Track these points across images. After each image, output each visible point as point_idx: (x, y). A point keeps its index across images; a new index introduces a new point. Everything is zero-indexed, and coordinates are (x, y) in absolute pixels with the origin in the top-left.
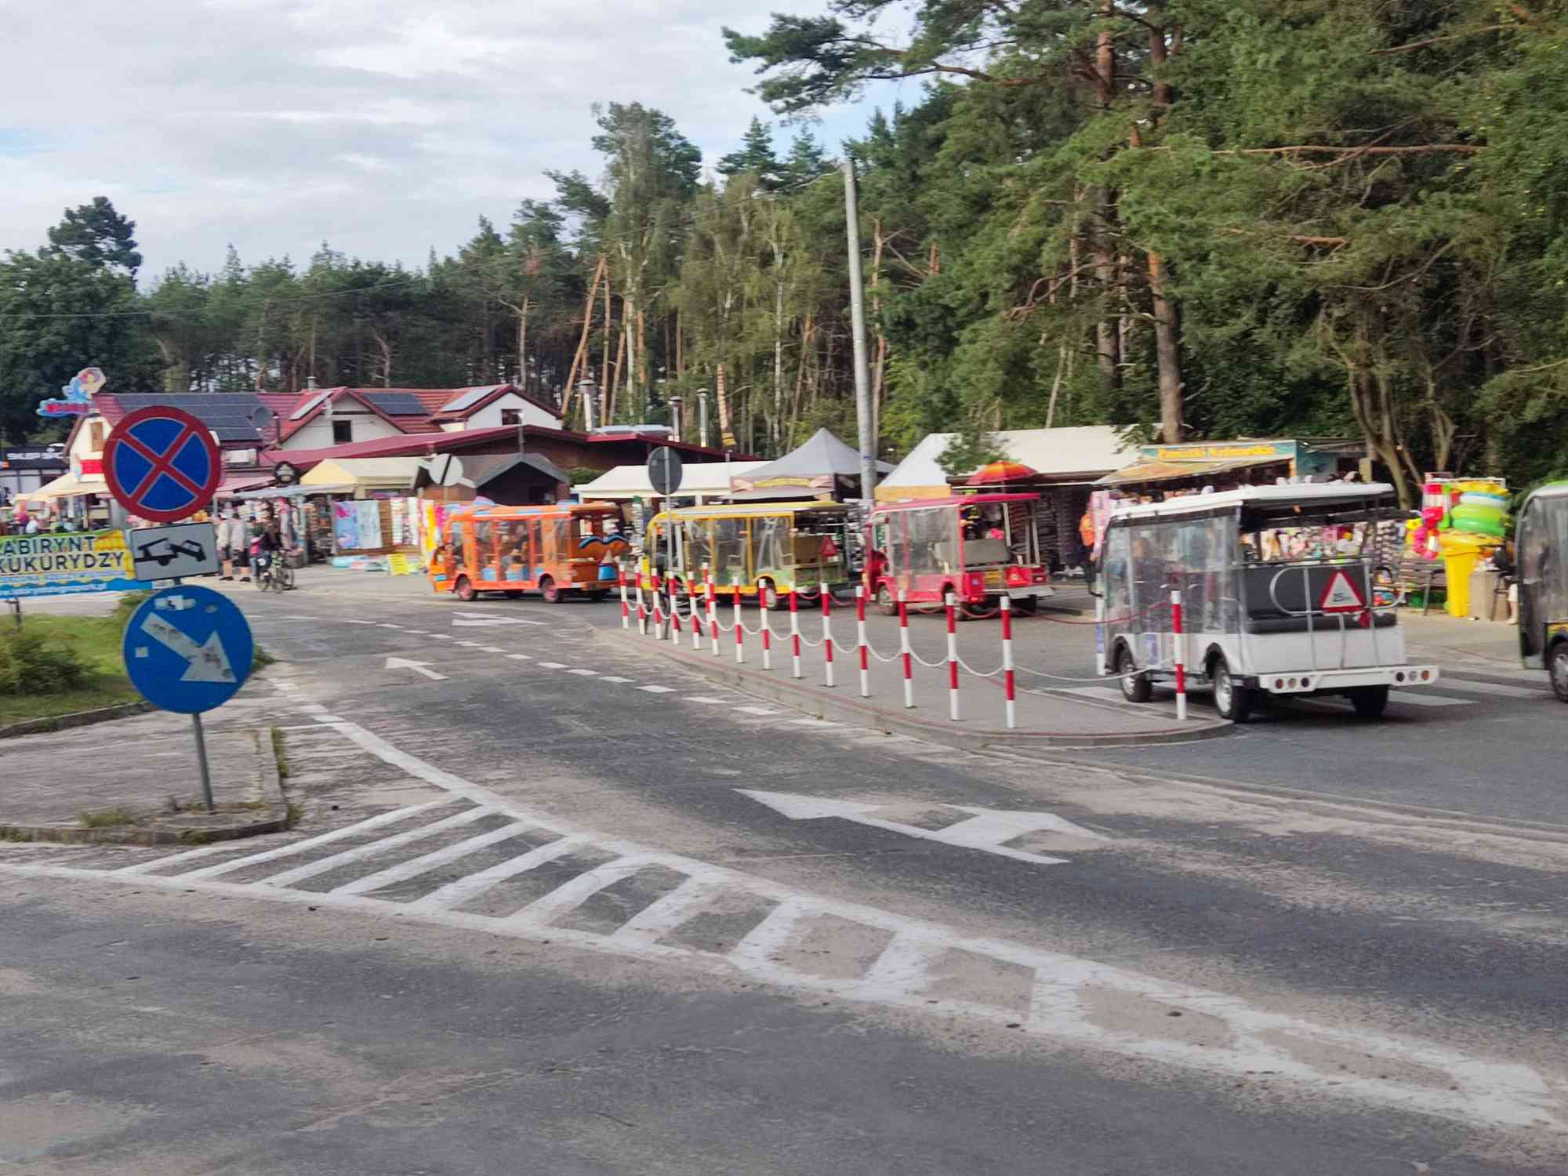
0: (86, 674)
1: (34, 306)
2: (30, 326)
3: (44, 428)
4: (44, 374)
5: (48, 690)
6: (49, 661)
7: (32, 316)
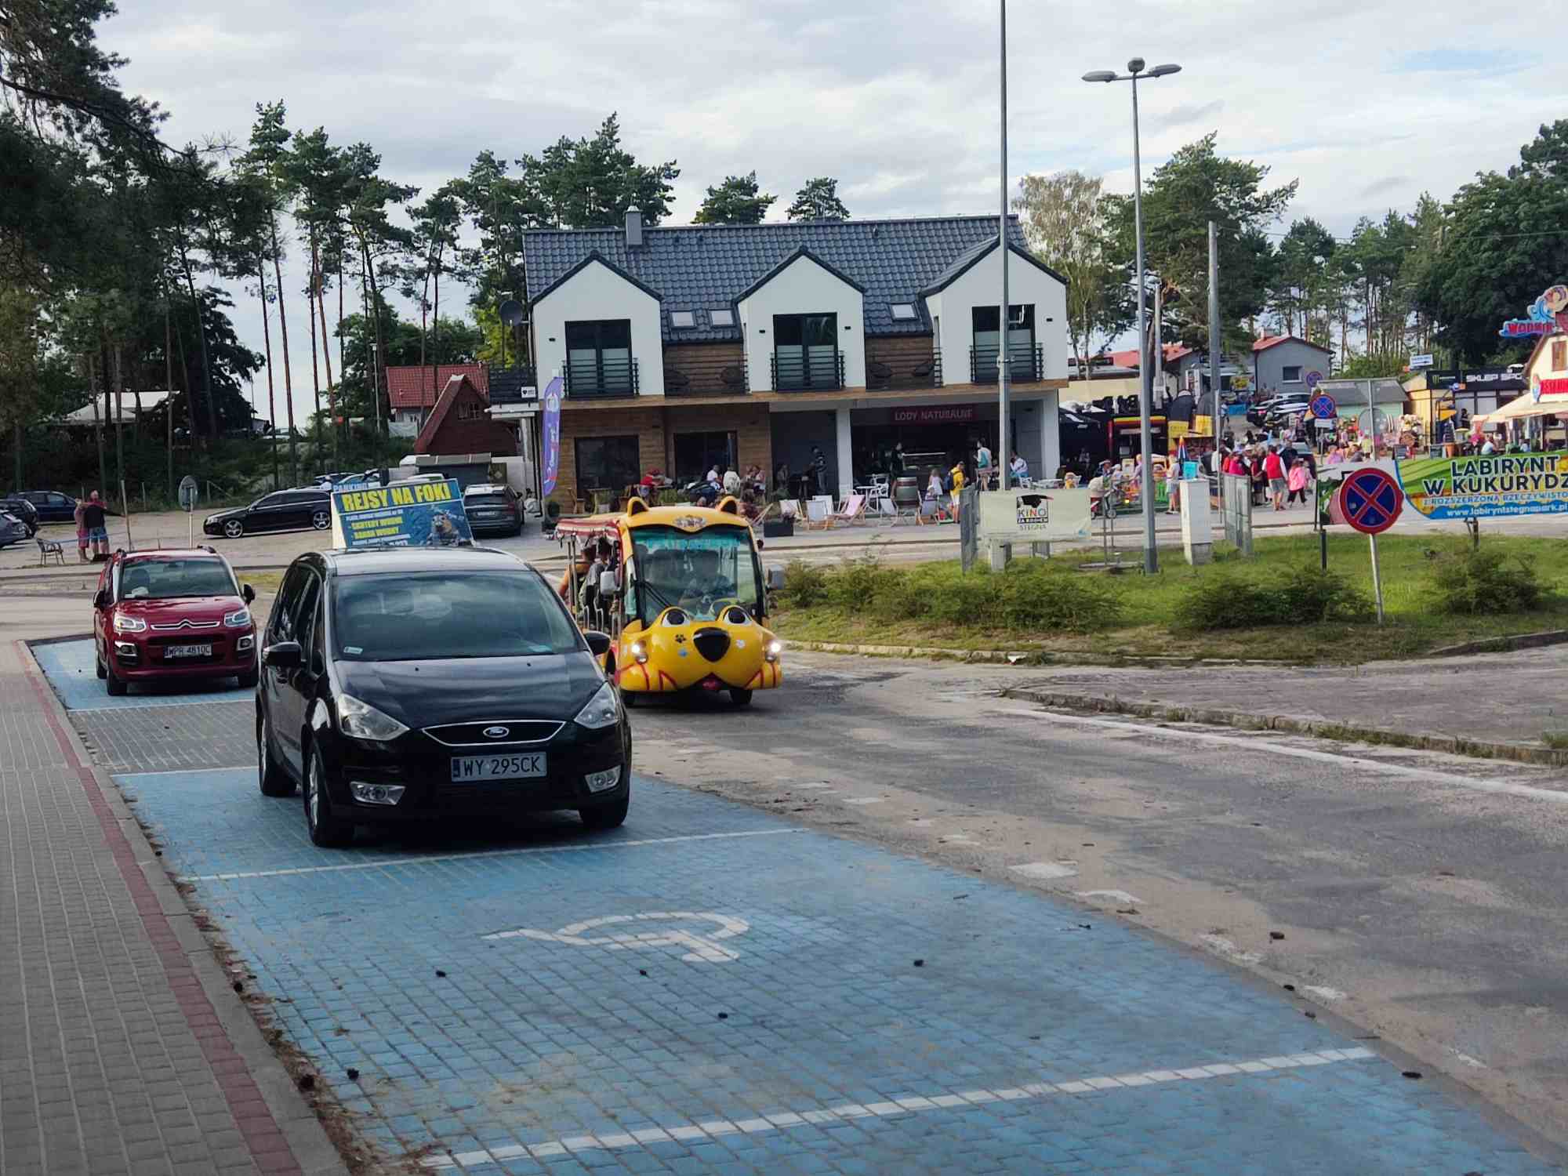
0: (1541, 595)
1: (1501, 227)
2: (1496, 247)
3: (1504, 350)
4: (1507, 295)
5: (1504, 609)
6: (1506, 580)
7: (1498, 237)
